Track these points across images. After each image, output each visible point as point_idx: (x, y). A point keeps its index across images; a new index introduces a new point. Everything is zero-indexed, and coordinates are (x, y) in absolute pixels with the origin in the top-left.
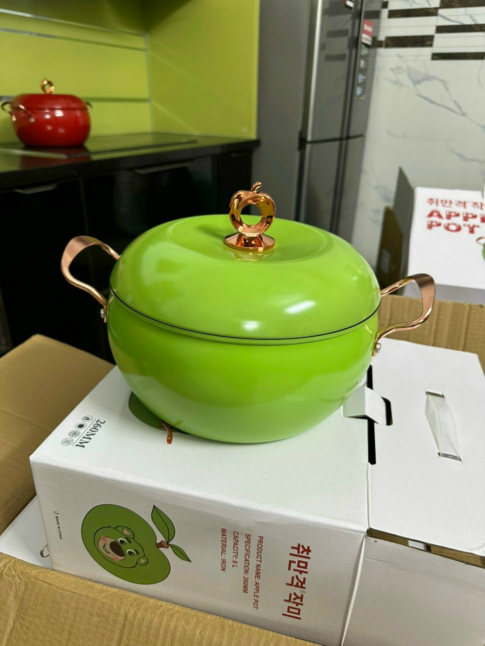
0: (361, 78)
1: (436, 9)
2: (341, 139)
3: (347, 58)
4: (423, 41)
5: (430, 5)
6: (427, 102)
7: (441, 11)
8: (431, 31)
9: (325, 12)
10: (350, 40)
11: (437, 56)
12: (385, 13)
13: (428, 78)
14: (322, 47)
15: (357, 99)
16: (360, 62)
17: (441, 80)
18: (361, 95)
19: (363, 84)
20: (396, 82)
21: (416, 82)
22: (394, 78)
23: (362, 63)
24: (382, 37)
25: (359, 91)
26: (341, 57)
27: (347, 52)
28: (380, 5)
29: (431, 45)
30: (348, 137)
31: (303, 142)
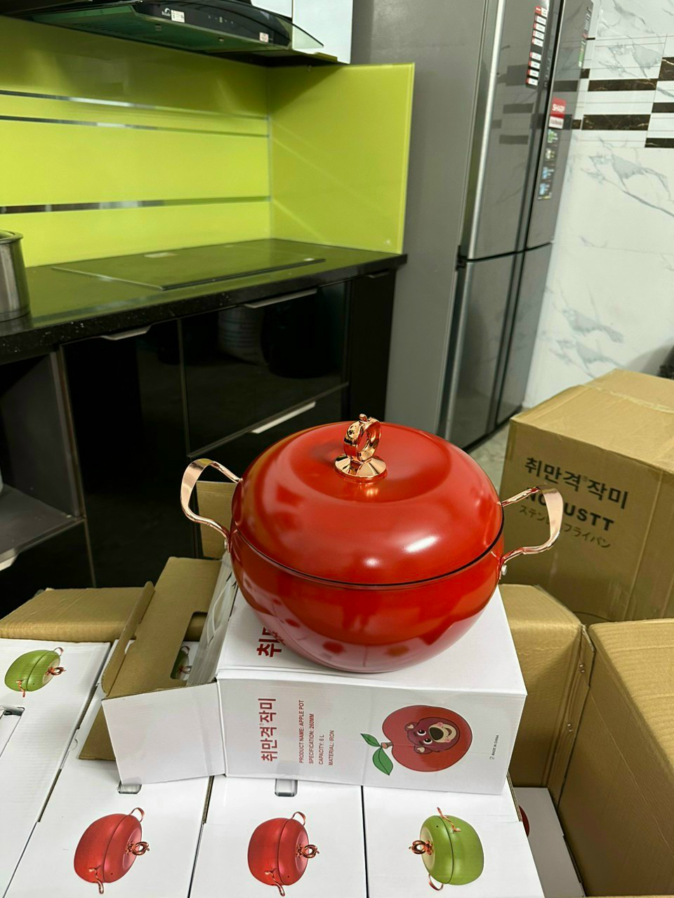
0: (546, 172)
1: (655, 81)
2: (515, 253)
3: (529, 141)
4: (636, 122)
5: (645, 75)
6: (637, 201)
7: (659, 84)
8: (646, 110)
9: (499, 80)
10: (533, 116)
11: (652, 143)
12: (584, 84)
13: (640, 171)
14: (495, 124)
15: (540, 198)
16: (546, 152)
17: (656, 174)
18: (546, 194)
19: (549, 181)
20: (595, 175)
21: (624, 176)
22: (593, 170)
23: (549, 153)
24: (579, 116)
25: (543, 189)
26: (521, 140)
27: (528, 132)
28: (579, 73)
29: (646, 128)
30: (526, 249)
31: (462, 259)
